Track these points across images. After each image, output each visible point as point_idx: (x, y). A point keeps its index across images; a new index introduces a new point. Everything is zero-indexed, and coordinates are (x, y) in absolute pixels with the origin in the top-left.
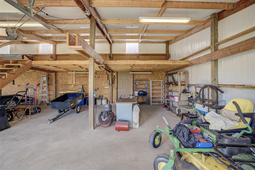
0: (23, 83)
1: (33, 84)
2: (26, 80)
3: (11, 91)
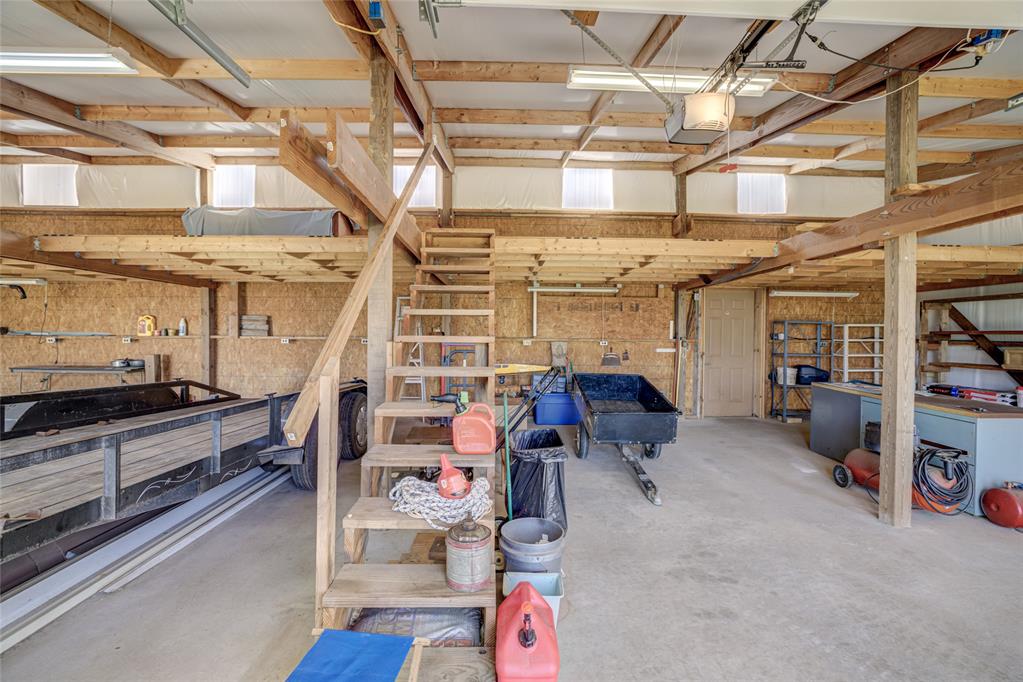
3: (258, 362)
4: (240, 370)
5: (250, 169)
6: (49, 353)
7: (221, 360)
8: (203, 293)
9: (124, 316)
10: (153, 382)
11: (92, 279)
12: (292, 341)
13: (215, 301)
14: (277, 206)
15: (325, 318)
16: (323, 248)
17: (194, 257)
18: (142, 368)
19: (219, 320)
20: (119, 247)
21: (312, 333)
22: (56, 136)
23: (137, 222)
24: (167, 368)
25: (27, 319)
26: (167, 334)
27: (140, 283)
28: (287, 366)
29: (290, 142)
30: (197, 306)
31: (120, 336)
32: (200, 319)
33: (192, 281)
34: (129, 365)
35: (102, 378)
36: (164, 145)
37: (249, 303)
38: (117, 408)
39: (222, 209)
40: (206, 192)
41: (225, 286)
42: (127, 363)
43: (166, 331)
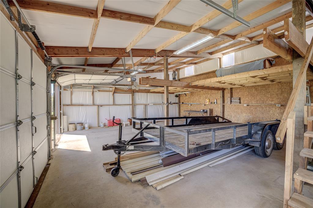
0: (253, 102)
1: (270, 102)
2: (258, 98)
3: (236, 112)
4: (231, 114)
5: (233, 54)
6: (190, 108)
7: (225, 110)
8: (220, 92)
9: (203, 99)
10: (209, 116)
11: (197, 91)
12: (248, 105)
13: (224, 94)
14: (242, 63)
15: (260, 97)
16: (264, 73)
17: (221, 82)
18: (207, 112)
19: (225, 99)
20: (205, 82)
21: (255, 103)
22: (191, 60)
23: (205, 76)
24: (212, 112)
25: (186, 101)
26: (212, 103)
27: (206, 91)
28: (246, 113)
29: (267, 38)
30: (219, 95)
31: (202, 104)
32: (220, 99)
33: (218, 89)
34: (204, 111)
35: (198, 114)
36: (211, 55)
37: (233, 94)
38: (205, 121)
39: (226, 68)
40: (221, 64)
41: (226, 89)
42: (204, 110)
43: (212, 102)
